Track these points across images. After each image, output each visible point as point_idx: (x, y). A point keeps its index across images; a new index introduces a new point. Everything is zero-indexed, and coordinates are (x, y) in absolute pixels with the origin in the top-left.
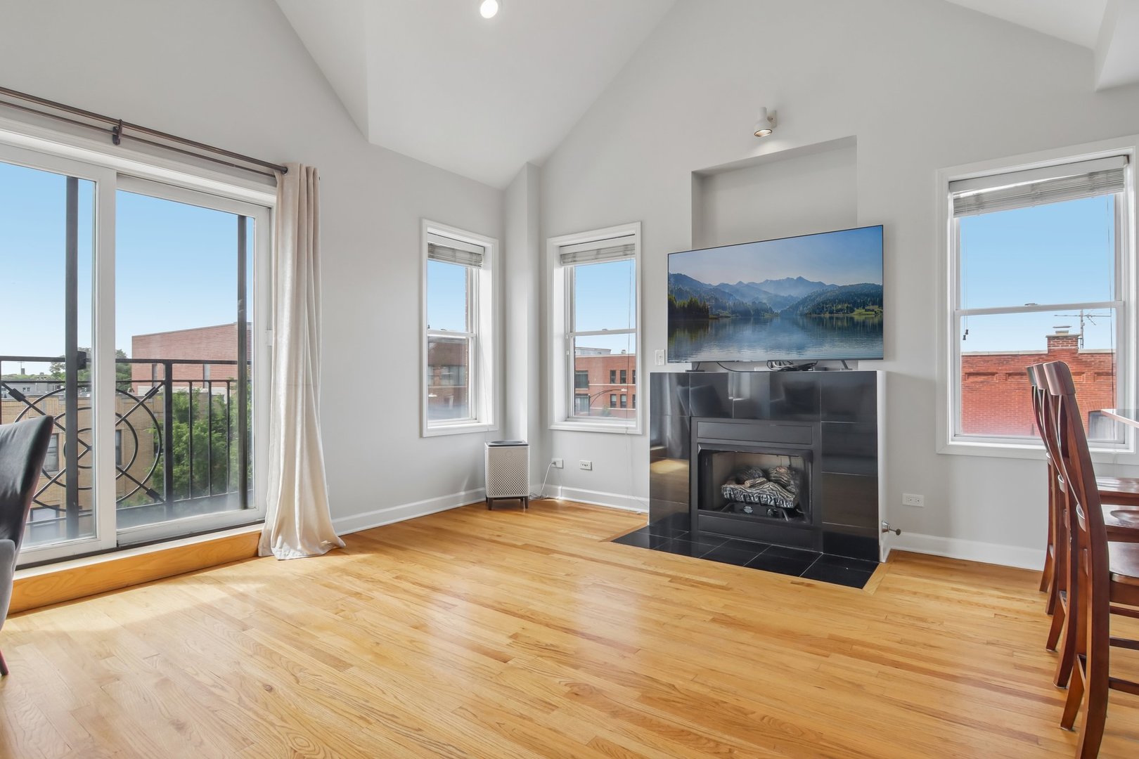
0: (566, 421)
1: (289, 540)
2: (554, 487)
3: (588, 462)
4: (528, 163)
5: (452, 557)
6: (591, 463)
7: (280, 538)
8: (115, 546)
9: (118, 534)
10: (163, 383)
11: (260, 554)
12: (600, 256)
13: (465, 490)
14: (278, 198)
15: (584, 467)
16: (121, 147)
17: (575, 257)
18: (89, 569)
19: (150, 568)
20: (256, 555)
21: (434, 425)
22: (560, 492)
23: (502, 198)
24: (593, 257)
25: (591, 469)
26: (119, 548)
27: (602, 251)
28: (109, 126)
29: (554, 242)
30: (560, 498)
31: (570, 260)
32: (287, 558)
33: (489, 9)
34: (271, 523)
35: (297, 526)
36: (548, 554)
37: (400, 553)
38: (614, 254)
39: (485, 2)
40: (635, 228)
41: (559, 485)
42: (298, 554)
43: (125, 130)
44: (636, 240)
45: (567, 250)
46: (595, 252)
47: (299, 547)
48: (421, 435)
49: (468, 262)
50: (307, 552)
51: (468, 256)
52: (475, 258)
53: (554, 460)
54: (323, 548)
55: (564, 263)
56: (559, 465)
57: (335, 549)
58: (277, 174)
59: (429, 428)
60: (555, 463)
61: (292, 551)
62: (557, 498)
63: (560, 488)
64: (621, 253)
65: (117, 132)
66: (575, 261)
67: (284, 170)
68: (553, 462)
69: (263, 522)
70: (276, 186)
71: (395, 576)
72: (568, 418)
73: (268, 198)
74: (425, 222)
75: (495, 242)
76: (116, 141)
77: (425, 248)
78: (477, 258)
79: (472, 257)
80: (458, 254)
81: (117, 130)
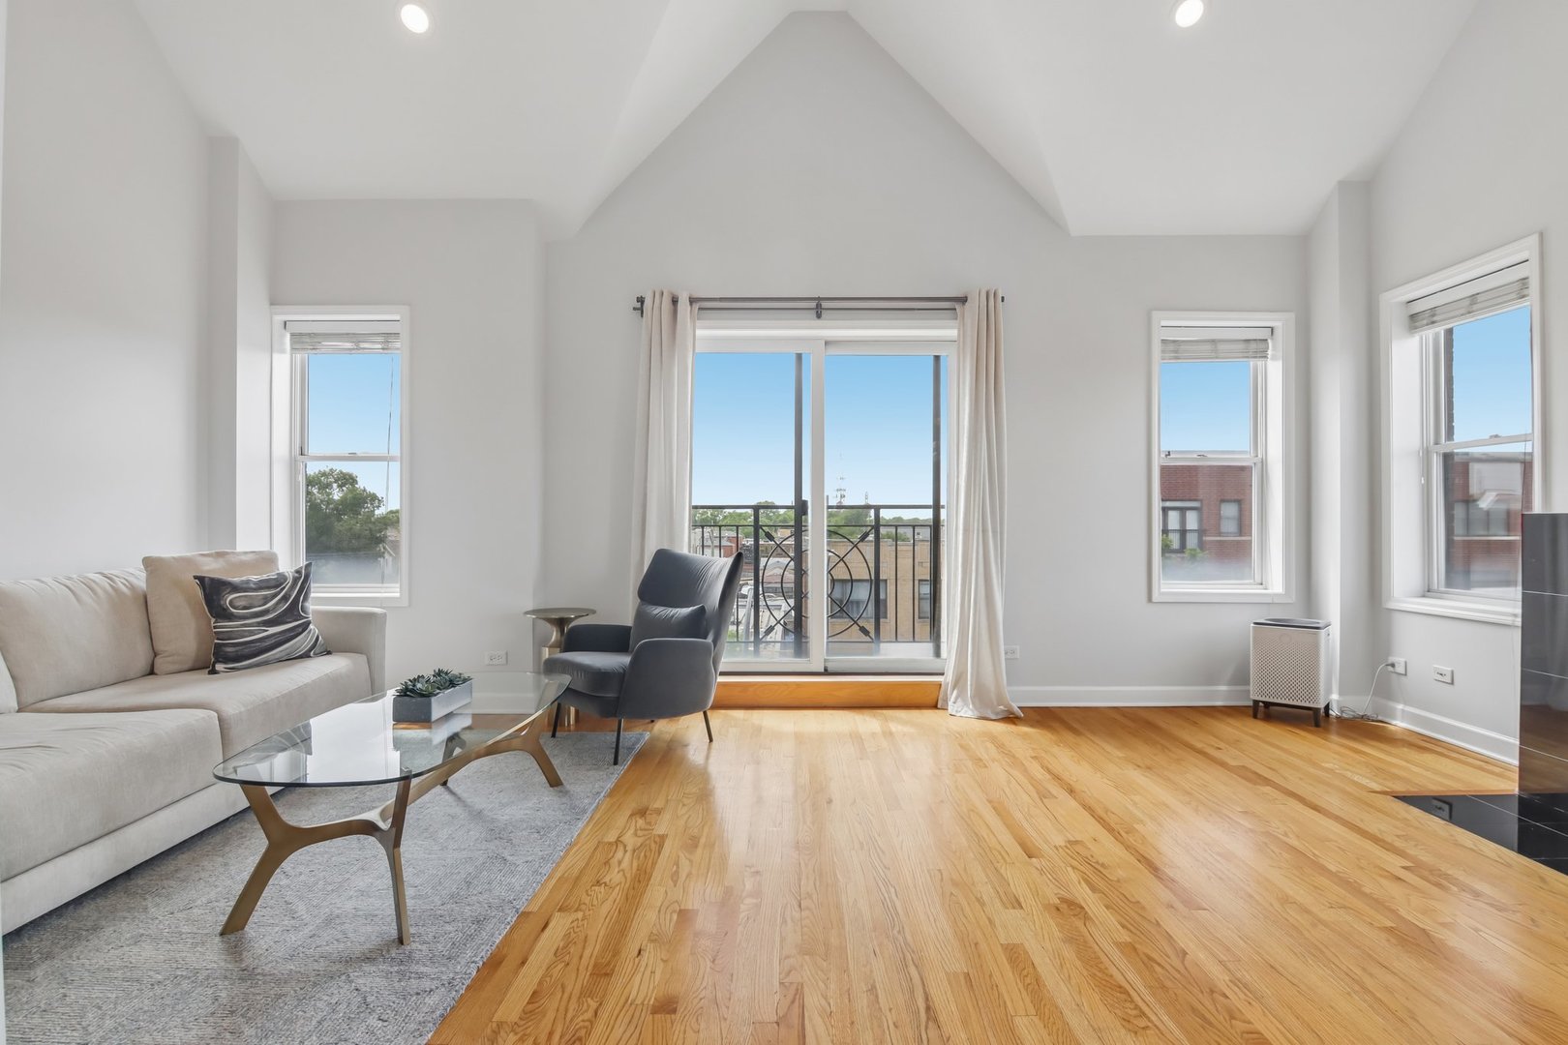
0: (1424, 596)
1: (961, 695)
2: (1391, 704)
3: (1447, 669)
4: (1343, 185)
5: (1121, 755)
6: (1452, 672)
7: (955, 692)
8: (823, 670)
9: (825, 660)
10: (873, 527)
11: (939, 706)
12: (1475, 307)
13: (1230, 684)
14: (959, 331)
15: (1440, 678)
16: (825, 319)
17: (1433, 315)
18: (798, 685)
19: (843, 696)
20: (935, 707)
21: (1173, 586)
22: (1399, 714)
23: (1302, 245)
24: (1462, 311)
25: (1452, 683)
26: (826, 673)
27: (1480, 298)
28: (813, 304)
29: (1392, 301)
30: (1399, 724)
31: (1425, 322)
32: (958, 715)
33: (1189, 13)
34: (948, 678)
35: (969, 683)
36: (1255, 784)
37: (1070, 737)
38: (1500, 300)
39: (1185, 4)
40: (1528, 248)
41: (1399, 702)
42: (970, 714)
43: (825, 304)
44: (1531, 270)
45: (1418, 307)
46: (1467, 302)
47: (971, 706)
48: (1150, 599)
49: (1241, 355)
50: (977, 714)
51: (1241, 346)
52: (1257, 348)
53: (1391, 659)
54: (997, 714)
55: (1416, 328)
56: (1400, 669)
57: (1010, 718)
58: (958, 306)
59: (1162, 590)
60: (1393, 665)
61: (965, 709)
62: (1394, 722)
63: (1400, 707)
64: (1514, 296)
65: (819, 308)
66: (1433, 323)
67: (963, 300)
68: (1390, 662)
69: (943, 674)
70: (956, 319)
71: (1034, 755)
72: (1428, 591)
73: (952, 333)
74: (1155, 314)
75: (1291, 316)
76: (819, 316)
77: (1157, 347)
78: (1261, 346)
79: (1253, 346)
80: (1221, 347)
81: (819, 306)
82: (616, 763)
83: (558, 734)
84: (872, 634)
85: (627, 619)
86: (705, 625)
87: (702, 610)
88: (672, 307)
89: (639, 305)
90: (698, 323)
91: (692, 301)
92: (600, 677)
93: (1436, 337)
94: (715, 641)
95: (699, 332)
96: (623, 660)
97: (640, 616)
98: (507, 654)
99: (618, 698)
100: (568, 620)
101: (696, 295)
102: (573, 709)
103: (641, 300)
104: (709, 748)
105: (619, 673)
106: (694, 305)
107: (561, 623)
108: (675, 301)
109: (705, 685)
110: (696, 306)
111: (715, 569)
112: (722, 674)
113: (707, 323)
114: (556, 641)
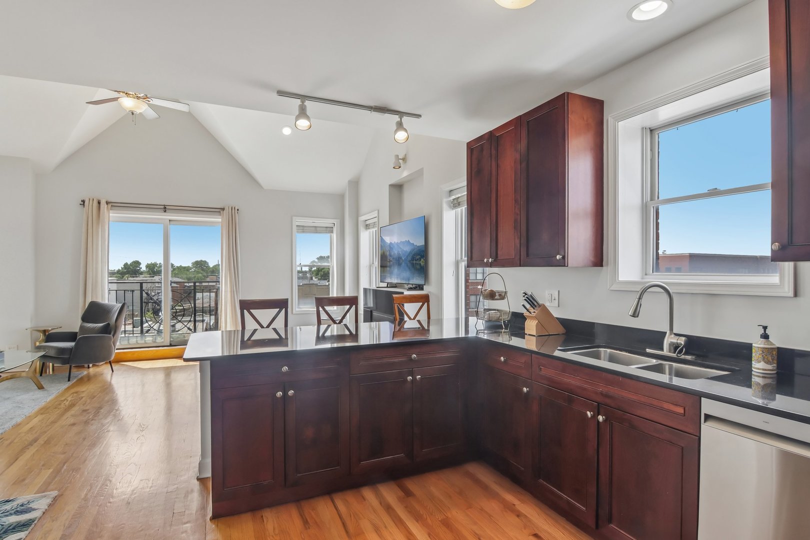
8: (169, 345)
9: (170, 341)
10: (193, 290)
14: (222, 220)
16: (168, 213)
18: (157, 351)
19: (176, 353)
21: (301, 308)
26: (171, 346)
28: (162, 207)
29: (361, 220)
31: (368, 227)
40: (376, 213)
43: (167, 207)
44: (377, 220)
45: (368, 222)
48: (292, 313)
51: (325, 229)
55: (367, 229)
58: (220, 211)
59: (297, 310)
65: (165, 209)
67: (223, 209)
70: (220, 215)
73: (220, 220)
74: (293, 217)
75: (339, 220)
76: (165, 211)
77: (295, 228)
78: (331, 229)
79: (328, 229)
80: (318, 229)
81: (165, 208)
82: (69, 380)
83: (43, 375)
84: (193, 330)
85: (76, 329)
86: (110, 330)
87: (109, 324)
88: (98, 205)
89: (82, 203)
90: (111, 211)
91: (107, 203)
92: (62, 351)
93: (373, 231)
94: (113, 336)
95: (111, 215)
96: (73, 344)
97: (81, 327)
98: (18, 346)
99: (70, 358)
100: (48, 331)
101: (109, 201)
102: (51, 364)
103: (83, 201)
104: (112, 374)
105: (70, 349)
106: (109, 205)
107: (44, 332)
108: (99, 203)
109: (109, 353)
110: (110, 205)
111: (115, 309)
112: (117, 349)
113: (115, 211)
114: (42, 339)
